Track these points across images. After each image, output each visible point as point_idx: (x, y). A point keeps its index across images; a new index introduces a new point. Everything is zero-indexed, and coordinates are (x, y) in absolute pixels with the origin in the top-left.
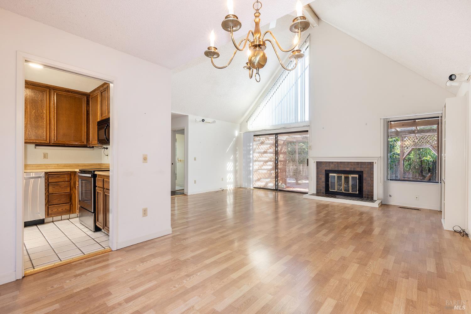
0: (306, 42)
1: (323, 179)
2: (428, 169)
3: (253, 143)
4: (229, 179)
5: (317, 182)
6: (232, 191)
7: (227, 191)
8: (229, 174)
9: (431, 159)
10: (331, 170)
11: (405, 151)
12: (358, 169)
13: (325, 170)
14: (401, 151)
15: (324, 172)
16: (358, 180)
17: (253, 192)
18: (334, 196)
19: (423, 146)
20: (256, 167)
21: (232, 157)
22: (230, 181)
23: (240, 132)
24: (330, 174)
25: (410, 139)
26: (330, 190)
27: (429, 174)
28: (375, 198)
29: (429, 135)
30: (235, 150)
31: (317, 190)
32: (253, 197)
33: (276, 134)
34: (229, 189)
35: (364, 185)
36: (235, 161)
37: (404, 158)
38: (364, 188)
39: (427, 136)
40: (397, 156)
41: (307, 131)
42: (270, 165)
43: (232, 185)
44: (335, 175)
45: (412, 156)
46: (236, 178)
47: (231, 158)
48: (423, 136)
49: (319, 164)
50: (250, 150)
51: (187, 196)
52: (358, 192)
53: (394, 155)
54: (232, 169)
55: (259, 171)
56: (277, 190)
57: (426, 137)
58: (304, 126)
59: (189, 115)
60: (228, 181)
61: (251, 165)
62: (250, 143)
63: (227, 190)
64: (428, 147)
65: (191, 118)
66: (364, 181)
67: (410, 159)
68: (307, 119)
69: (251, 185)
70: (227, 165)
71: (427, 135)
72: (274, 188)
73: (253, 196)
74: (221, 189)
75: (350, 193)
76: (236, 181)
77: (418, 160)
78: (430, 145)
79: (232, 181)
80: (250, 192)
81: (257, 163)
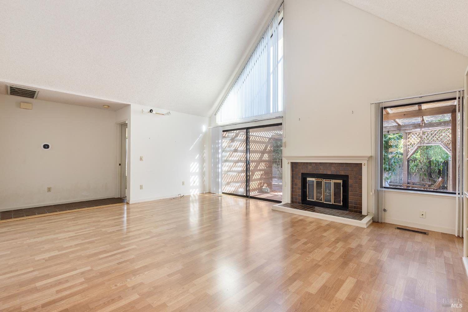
0: (279, 12)
1: (299, 185)
2: (438, 171)
3: (222, 140)
4: (193, 182)
5: (292, 188)
6: (197, 198)
7: (190, 197)
8: (193, 177)
9: (441, 160)
10: (309, 173)
11: (409, 150)
12: (342, 173)
13: (302, 173)
14: (404, 151)
15: (301, 175)
16: (342, 188)
17: (221, 199)
18: (312, 207)
19: (432, 143)
20: (225, 169)
21: (197, 156)
22: (195, 185)
23: (209, 127)
24: (308, 179)
25: (416, 135)
26: (308, 199)
27: (440, 179)
28: (364, 212)
29: (440, 130)
30: (201, 148)
31: (292, 198)
32: (221, 205)
33: (248, 129)
34: (193, 195)
35: (349, 194)
36: (202, 161)
37: (408, 158)
38: (349, 199)
39: (437, 131)
40: (400, 156)
41: (281, 124)
42: (241, 166)
43: (198, 190)
44: (313, 179)
45: (418, 156)
46: (203, 181)
47: (196, 158)
48: (432, 131)
49: (294, 166)
50: (218, 148)
51: (129, 205)
52: (342, 203)
53: (397, 155)
54: (198, 171)
55: (229, 173)
56: (248, 196)
57: (435, 133)
58: (277, 118)
59: (132, 104)
60: (191, 185)
61: (220, 166)
62: (218, 140)
63: (190, 195)
64: (437, 144)
65: (134, 107)
66: (350, 189)
67: (415, 160)
68: (280, 109)
69: (220, 190)
70: (191, 166)
71: (437, 129)
72: (245, 194)
73: (221, 203)
74: (180, 196)
75: (332, 204)
76: (203, 186)
77: (425, 161)
78: (440, 142)
79: (198, 184)
80: (219, 199)
81: (227, 164)
